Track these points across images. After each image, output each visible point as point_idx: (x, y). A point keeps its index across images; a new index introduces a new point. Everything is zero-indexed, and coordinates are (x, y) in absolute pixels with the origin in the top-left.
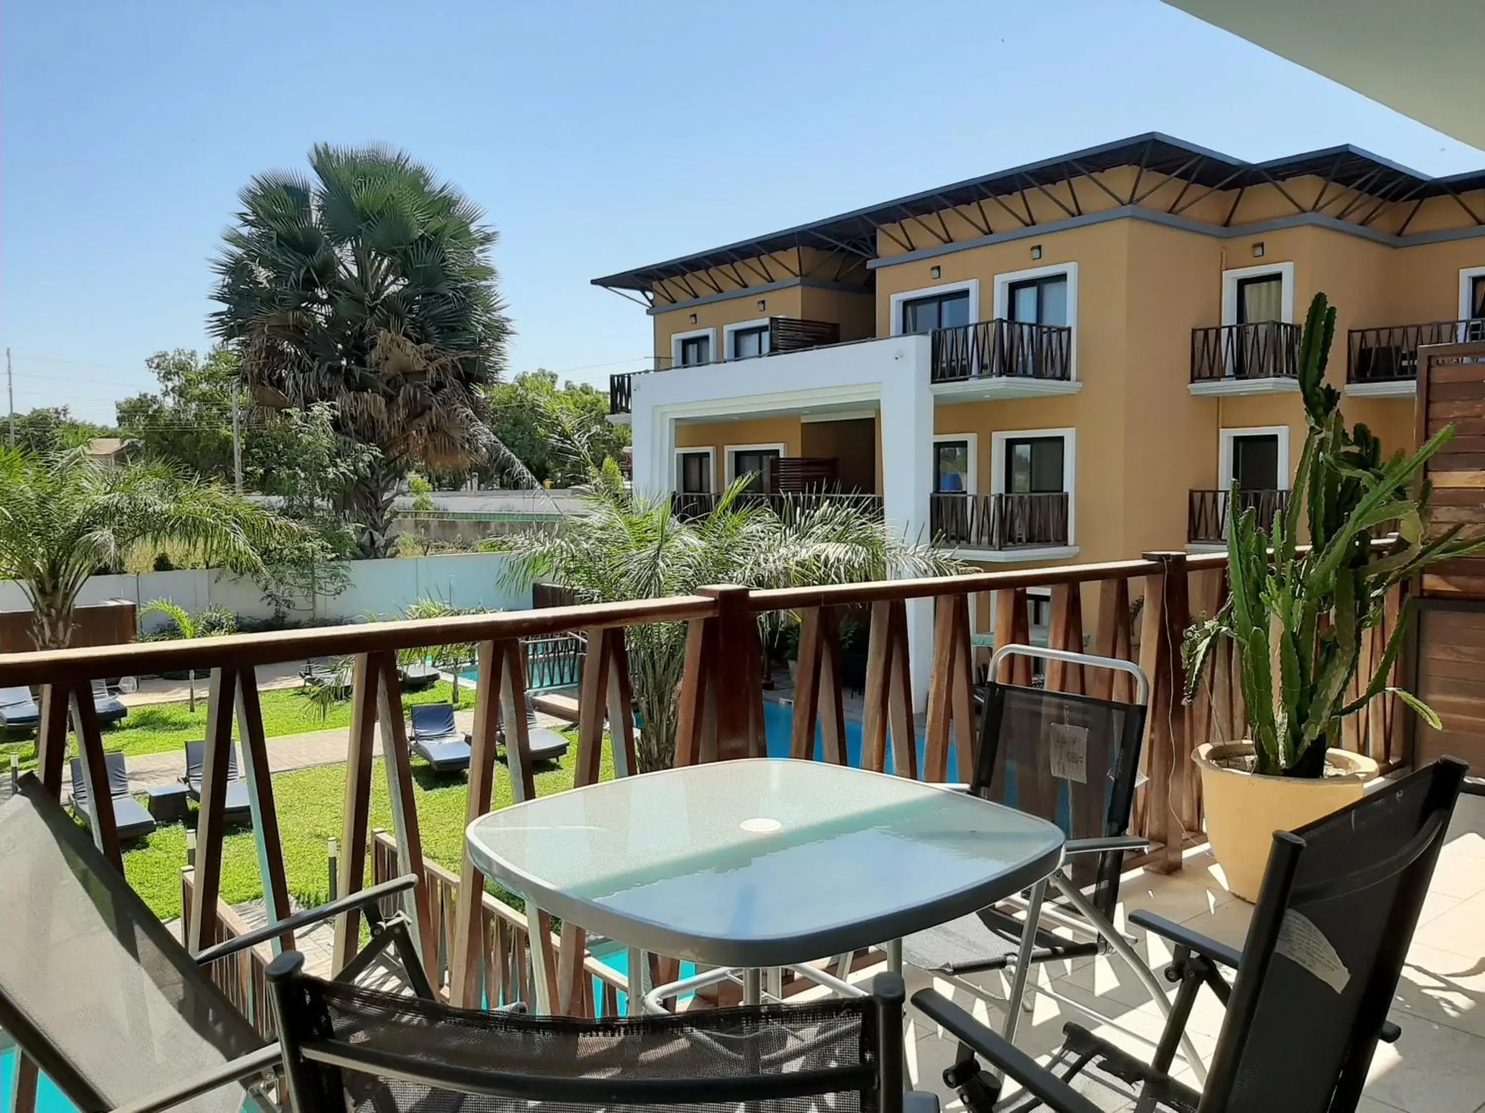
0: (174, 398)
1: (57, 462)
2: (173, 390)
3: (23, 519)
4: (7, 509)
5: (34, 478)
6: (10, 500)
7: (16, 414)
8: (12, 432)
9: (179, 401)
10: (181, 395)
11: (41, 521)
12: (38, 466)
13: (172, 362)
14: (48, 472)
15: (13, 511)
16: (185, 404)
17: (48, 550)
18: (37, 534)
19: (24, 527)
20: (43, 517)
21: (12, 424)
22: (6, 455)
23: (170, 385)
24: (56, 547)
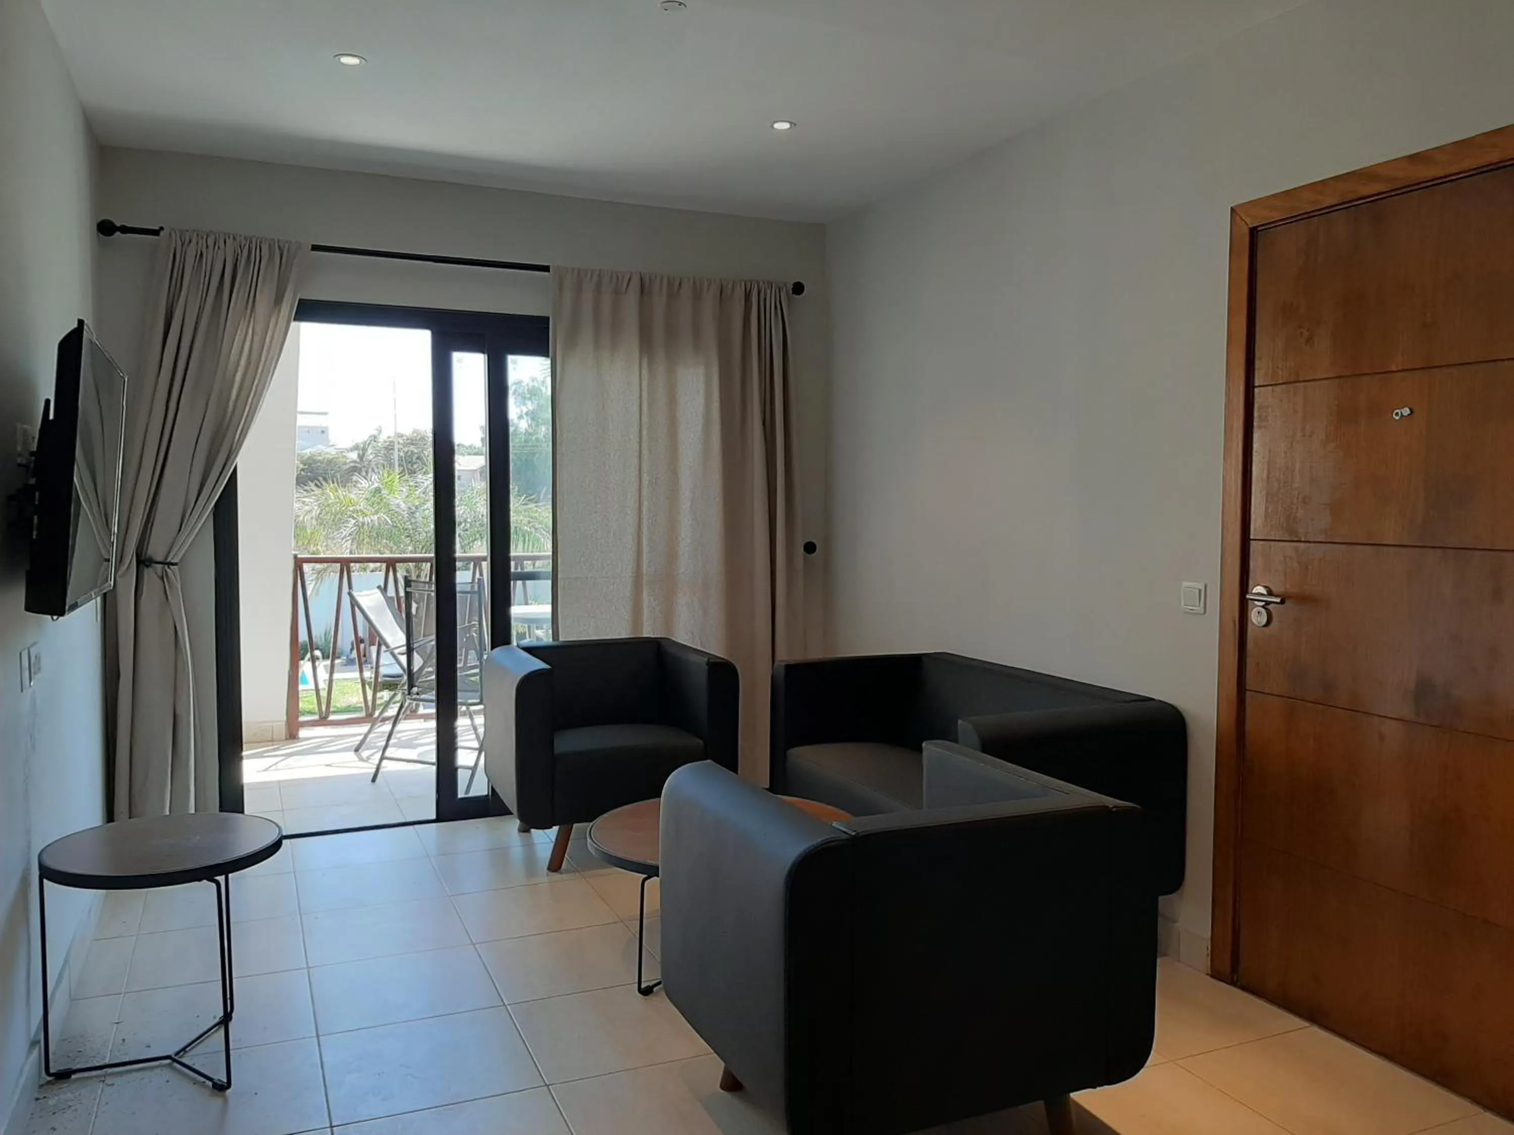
0: (527, 421)
1: (423, 483)
2: (527, 414)
3: (399, 525)
4: (388, 517)
5: (407, 494)
6: (390, 511)
7: (399, 434)
8: (396, 450)
9: (531, 424)
10: (532, 419)
11: (410, 526)
12: (409, 486)
13: (526, 388)
14: (417, 490)
15: (392, 518)
16: (537, 426)
17: (415, 549)
18: (408, 536)
19: (399, 530)
20: (411, 524)
21: (396, 444)
22: (388, 477)
23: (525, 410)
24: (420, 547)
